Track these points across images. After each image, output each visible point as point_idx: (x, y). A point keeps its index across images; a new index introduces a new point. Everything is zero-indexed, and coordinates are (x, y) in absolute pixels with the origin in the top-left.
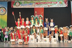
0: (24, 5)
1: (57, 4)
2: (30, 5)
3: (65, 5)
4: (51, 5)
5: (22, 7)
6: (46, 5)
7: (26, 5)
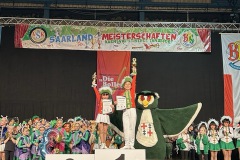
0: (61, 39)
1: (174, 42)
2: (83, 42)
3: (202, 44)
4: (155, 43)
5: (55, 46)
6: (137, 44)
7: (69, 40)
